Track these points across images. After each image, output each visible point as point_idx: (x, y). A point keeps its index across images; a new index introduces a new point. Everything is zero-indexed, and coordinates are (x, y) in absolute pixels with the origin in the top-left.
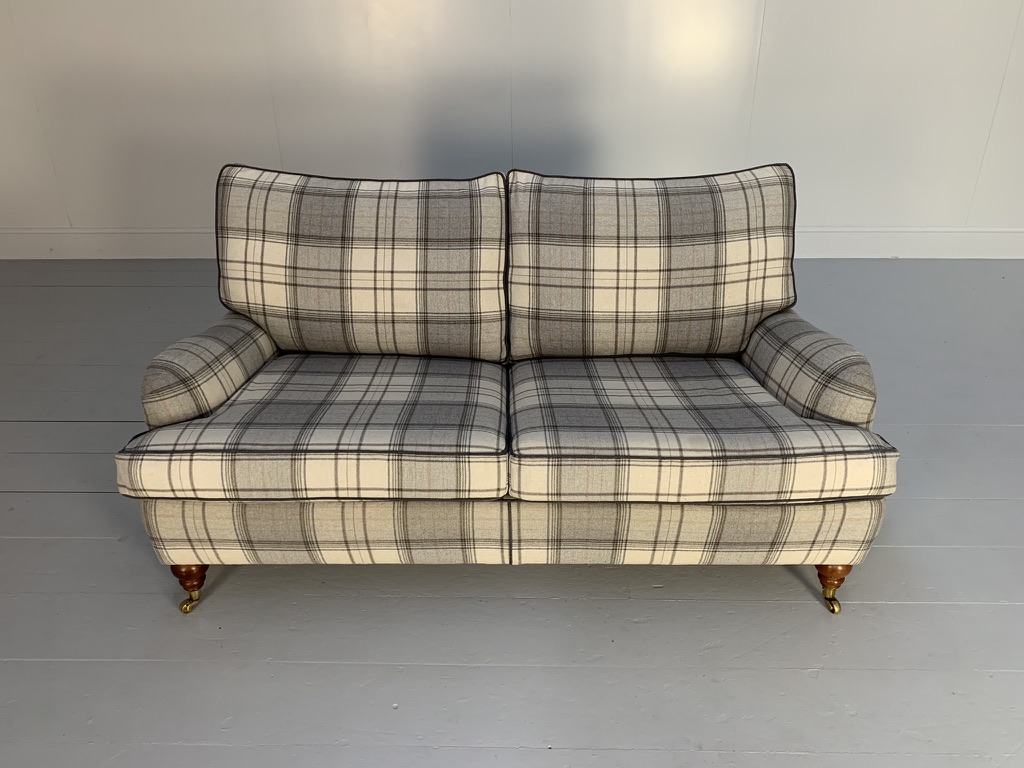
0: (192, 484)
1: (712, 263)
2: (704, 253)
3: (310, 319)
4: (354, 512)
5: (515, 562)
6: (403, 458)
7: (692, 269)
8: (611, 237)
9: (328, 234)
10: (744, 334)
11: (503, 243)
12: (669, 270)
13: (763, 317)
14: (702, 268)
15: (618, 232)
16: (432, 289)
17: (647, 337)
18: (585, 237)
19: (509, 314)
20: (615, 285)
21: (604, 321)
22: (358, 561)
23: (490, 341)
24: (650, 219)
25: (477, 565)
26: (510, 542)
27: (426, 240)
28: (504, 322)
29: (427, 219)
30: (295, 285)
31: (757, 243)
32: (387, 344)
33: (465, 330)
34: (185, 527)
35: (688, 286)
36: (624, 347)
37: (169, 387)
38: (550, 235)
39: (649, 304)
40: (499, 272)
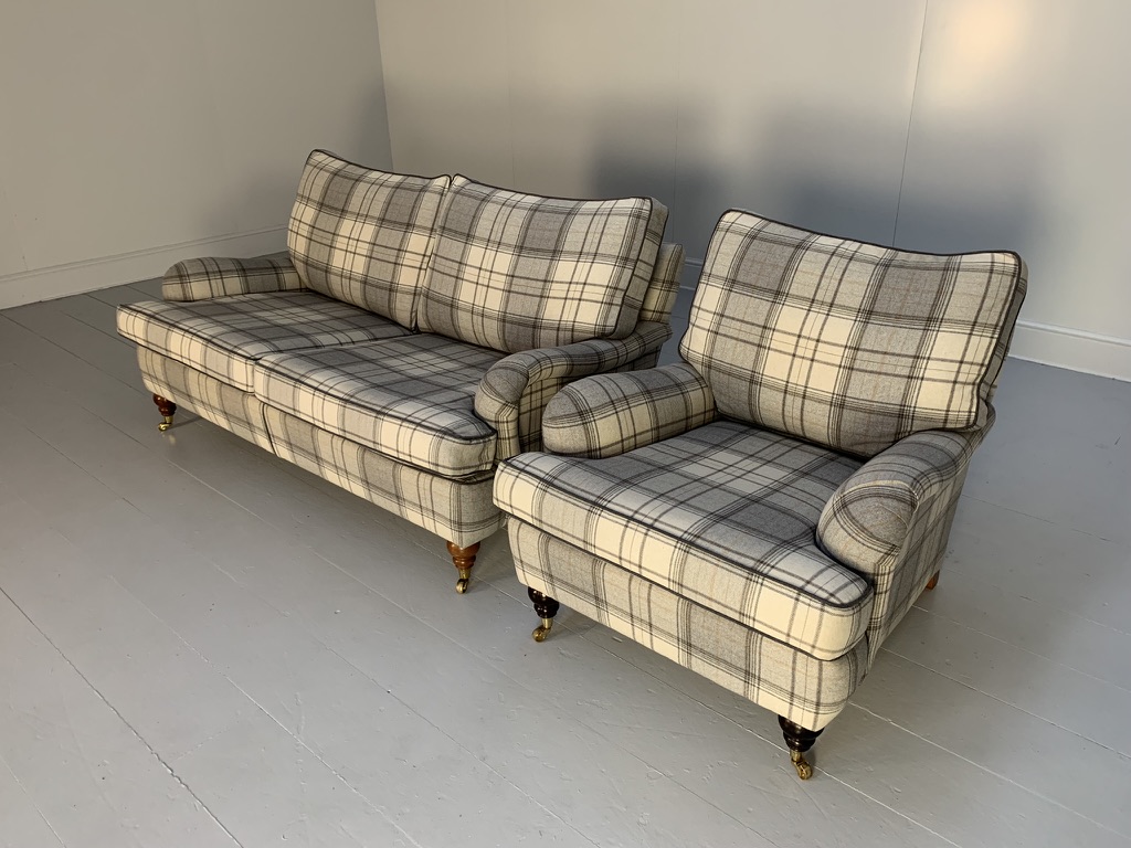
0: (134, 332)
1: (543, 277)
2: (541, 266)
3: (314, 266)
5: (277, 454)
6: (208, 344)
7: (528, 279)
8: (484, 239)
9: (337, 206)
12: (513, 276)
13: (572, 337)
14: (535, 280)
15: (490, 235)
16: (374, 258)
17: (492, 333)
18: (468, 236)
20: (476, 281)
21: (464, 310)
23: (402, 309)
24: (514, 229)
26: (269, 435)
27: (383, 220)
28: (412, 297)
29: (389, 203)
31: (583, 266)
32: (348, 296)
33: (386, 295)
35: (523, 294)
36: (481, 339)
38: (450, 230)
39: (495, 302)
40: (424, 255)
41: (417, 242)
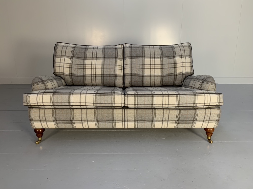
0: (43, 101)
1: (173, 63)
2: (171, 60)
3: (75, 76)
4: (84, 111)
5: (126, 128)
6: (98, 95)
7: (168, 64)
8: (149, 57)
9: (81, 56)
10: (182, 80)
11: (123, 60)
12: (163, 64)
13: (186, 76)
14: (171, 64)
15: (150, 56)
16: (105, 69)
17: (158, 81)
18: (142, 57)
19: (124, 76)
20: (150, 68)
21: (147, 76)
22: (85, 127)
23: (119, 81)
24: (158, 53)
25: (116, 128)
26: (125, 121)
27: (104, 58)
28: (123, 78)
29: (104, 53)
30: (72, 68)
31: (184, 59)
32: (94, 83)
33: (113, 78)
34: (39, 116)
35: (168, 68)
36: (153, 84)
37: (39, 82)
38: (134, 57)
39: (159, 72)
40: (122, 66)
41: (119, 62)
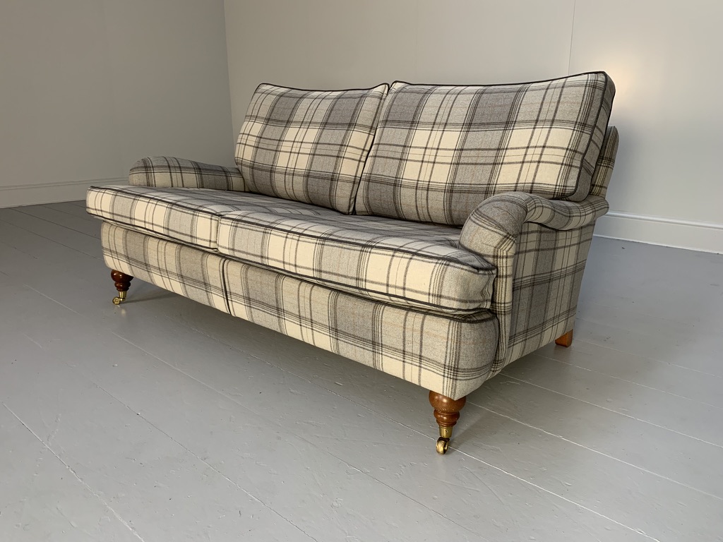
0: (101, 207)
1: (496, 146)
2: (493, 137)
3: (258, 169)
5: (233, 313)
6: (173, 207)
7: (479, 149)
8: (429, 123)
9: (283, 119)
11: (373, 131)
12: (462, 150)
14: (487, 149)
15: (436, 119)
16: (317, 155)
17: (437, 205)
18: (413, 122)
20: (421, 160)
21: (408, 187)
22: (167, 287)
23: (342, 196)
24: (461, 112)
26: (226, 293)
27: (326, 124)
29: (332, 111)
30: (258, 148)
31: (541, 132)
32: (290, 191)
33: (327, 183)
34: (109, 241)
35: (473, 164)
36: (423, 214)
38: (393, 121)
39: (441, 176)
40: (364, 150)
41: (358, 138)
